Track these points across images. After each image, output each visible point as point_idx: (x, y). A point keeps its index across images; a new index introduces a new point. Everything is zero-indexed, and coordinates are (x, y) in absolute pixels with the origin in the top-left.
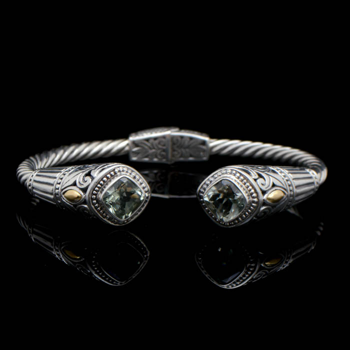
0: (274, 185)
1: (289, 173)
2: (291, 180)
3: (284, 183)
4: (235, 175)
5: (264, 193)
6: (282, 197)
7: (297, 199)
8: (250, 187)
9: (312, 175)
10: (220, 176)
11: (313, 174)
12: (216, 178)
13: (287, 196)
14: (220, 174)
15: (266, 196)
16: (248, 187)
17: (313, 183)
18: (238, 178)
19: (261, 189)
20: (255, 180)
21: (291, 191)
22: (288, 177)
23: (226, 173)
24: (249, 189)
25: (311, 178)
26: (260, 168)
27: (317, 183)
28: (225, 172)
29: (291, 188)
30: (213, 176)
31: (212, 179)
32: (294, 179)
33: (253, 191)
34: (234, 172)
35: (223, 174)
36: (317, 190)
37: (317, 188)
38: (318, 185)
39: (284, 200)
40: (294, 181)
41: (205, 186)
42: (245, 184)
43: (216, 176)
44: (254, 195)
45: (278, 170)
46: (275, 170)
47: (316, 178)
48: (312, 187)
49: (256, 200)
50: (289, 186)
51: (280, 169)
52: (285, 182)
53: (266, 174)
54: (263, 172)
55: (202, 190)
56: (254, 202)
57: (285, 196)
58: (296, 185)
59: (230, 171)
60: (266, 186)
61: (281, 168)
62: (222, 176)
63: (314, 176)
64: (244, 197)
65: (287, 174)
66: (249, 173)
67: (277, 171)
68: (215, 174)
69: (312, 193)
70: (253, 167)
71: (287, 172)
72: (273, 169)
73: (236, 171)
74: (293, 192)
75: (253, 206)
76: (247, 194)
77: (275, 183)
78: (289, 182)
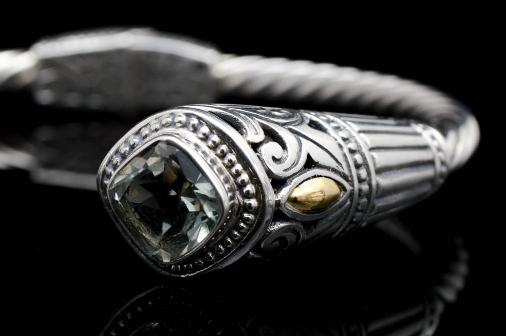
0: (310, 163)
1: (360, 132)
2: (365, 150)
3: (341, 159)
4: (195, 130)
5: (278, 183)
6: (335, 198)
7: (380, 203)
8: (238, 167)
9: (429, 141)
10: (156, 130)
11: (433, 138)
12: (146, 136)
13: (351, 195)
14: (157, 126)
15: (284, 192)
16: (231, 165)
17: (431, 163)
18: (205, 138)
19: (269, 173)
20: (255, 146)
21: (361, 181)
22: (356, 142)
23: (173, 124)
24: (233, 170)
25: (425, 147)
26: (277, 113)
27: (443, 163)
28: (170, 120)
29: (363, 173)
30: (138, 133)
31: (136, 140)
32: (372, 149)
33: (245, 177)
34: (195, 121)
35: (164, 126)
36: (441, 181)
37: (441, 175)
38: (444, 169)
39: (340, 206)
40: (375, 154)
41: (117, 159)
42: (223, 156)
43: (145, 131)
44: (250, 188)
45: (329, 121)
46: (321, 122)
47: (439, 149)
48: (428, 172)
49: (253, 202)
50: (358, 166)
51: (336, 119)
52: (345, 155)
53: (291, 130)
54: (283, 125)
55: (109, 170)
56: (248, 208)
57: (343, 196)
58: (378, 166)
59: (183, 119)
60: (287, 164)
61: (339, 117)
62: (160, 132)
63: (433, 144)
64: (217, 194)
65: (354, 134)
66: (238, 127)
67: (325, 125)
68: (146, 126)
69: (427, 188)
70: (255, 110)
71: (356, 128)
72: (315, 119)
73: (199, 118)
74: (370, 185)
75: (246, 221)
76: (227, 186)
77: (315, 158)
78: (358, 157)
